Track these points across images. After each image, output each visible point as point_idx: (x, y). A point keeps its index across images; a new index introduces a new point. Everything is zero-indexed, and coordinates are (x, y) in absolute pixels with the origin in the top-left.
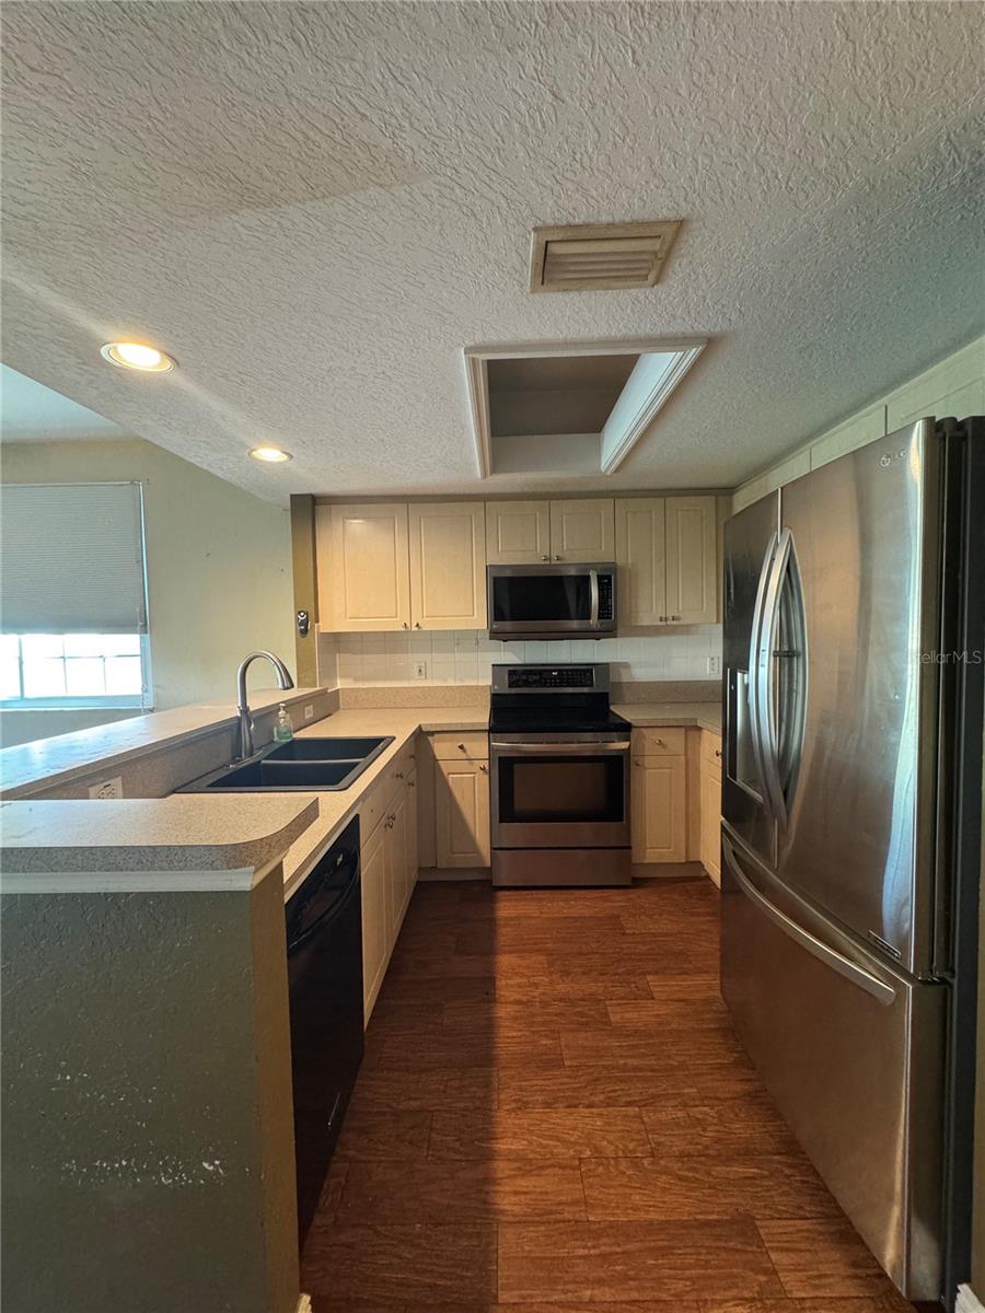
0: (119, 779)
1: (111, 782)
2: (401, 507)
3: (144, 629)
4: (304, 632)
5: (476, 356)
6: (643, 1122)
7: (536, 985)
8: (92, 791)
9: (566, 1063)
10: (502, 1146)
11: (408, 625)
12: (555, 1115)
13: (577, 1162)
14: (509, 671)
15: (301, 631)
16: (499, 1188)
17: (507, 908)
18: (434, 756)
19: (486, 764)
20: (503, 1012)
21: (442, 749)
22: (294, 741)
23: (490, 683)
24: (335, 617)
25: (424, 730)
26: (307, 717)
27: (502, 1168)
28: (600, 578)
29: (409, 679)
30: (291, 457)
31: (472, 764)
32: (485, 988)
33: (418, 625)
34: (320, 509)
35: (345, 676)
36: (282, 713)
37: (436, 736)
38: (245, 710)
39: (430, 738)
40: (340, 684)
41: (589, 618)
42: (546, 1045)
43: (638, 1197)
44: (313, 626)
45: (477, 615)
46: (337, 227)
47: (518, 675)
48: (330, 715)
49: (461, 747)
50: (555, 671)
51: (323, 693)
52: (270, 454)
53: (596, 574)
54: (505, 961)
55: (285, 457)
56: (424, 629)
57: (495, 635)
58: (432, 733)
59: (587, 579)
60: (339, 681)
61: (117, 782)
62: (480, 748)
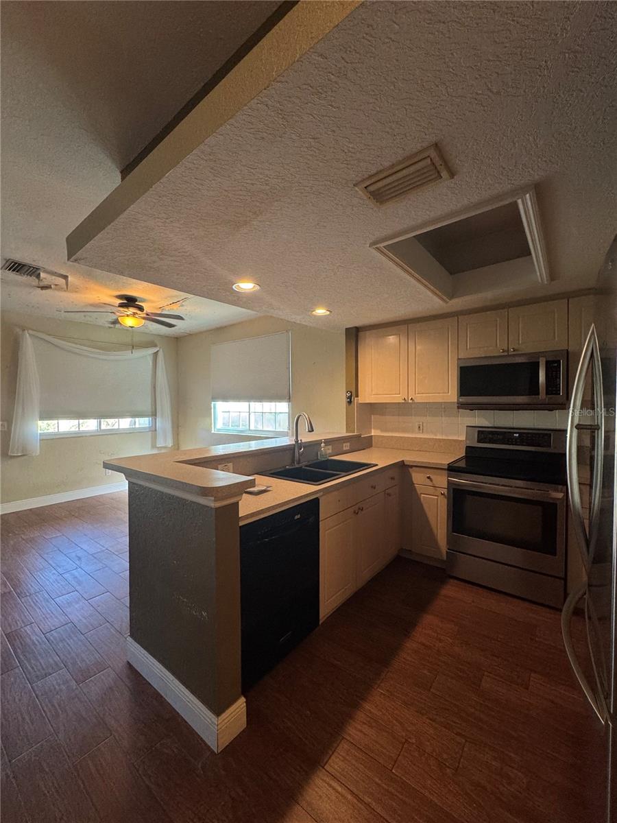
0: (231, 464)
1: (228, 465)
2: (404, 327)
3: (289, 399)
4: (350, 402)
5: (378, 246)
6: (463, 750)
7: (440, 641)
8: (220, 467)
9: (432, 690)
10: (367, 706)
11: (406, 399)
12: (406, 711)
13: (404, 740)
14: (479, 431)
15: (348, 402)
16: (354, 723)
17: (450, 590)
18: (412, 482)
19: (445, 491)
20: (410, 645)
21: (418, 478)
22: (328, 460)
23: (463, 438)
24: (368, 394)
25: (406, 463)
26: (344, 449)
27: (360, 716)
28: (547, 363)
29: (413, 432)
30: (331, 312)
31: (436, 490)
32: (406, 628)
33: (412, 399)
34: (361, 334)
35: (376, 428)
36: (322, 445)
37: (414, 468)
38: (297, 442)
39: (410, 470)
40: (373, 433)
41: (538, 394)
42: (425, 674)
43: (429, 782)
44: (354, 399)
45: (450, 392)
46: (274, 220)
47: (484, 434)
48: (364, 449)
49: (429, 478)
50: (516, 433)
51: (359, 436)
52: (321, 312)
53: (545, 360)
54: (428, 619)
55: (328, 313)
56: (416, 401)
57: (461, 406)
58: (412, 467)
59: (537, 365)
60: (373, 431)
61: (230, 465)
62: (442, 480)
